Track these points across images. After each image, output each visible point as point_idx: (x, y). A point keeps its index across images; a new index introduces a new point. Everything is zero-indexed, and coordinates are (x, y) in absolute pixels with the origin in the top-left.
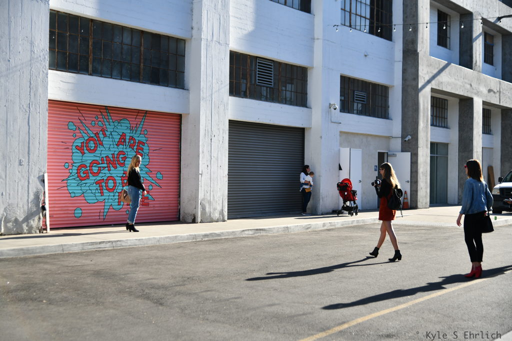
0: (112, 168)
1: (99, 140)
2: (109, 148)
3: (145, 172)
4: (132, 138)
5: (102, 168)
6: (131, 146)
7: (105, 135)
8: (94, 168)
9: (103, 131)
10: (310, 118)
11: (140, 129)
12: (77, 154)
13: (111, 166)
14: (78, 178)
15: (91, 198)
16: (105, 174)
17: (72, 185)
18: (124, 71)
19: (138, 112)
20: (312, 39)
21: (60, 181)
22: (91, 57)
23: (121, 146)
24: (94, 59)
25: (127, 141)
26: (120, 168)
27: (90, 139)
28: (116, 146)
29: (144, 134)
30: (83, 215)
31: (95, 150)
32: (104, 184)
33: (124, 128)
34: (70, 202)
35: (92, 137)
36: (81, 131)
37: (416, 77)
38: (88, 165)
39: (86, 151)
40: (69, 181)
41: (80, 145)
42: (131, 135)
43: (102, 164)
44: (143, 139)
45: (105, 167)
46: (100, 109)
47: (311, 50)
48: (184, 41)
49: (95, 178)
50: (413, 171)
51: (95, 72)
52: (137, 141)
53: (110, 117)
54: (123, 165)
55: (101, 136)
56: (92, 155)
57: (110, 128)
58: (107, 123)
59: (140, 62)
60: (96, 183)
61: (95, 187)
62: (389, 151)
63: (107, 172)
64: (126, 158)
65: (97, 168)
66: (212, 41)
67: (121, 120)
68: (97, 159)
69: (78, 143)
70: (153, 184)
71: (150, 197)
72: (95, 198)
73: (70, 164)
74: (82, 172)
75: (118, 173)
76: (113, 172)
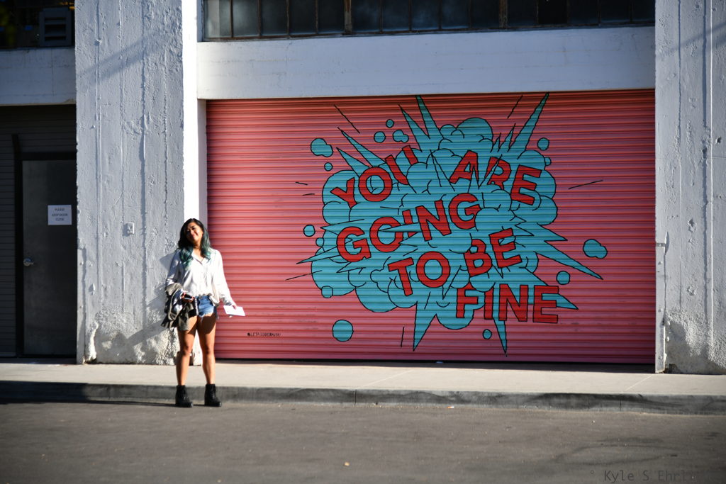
0: (436, 234)
1: (398, 172)
2: (426, 187)
3: (542, 242)
4: (495, 161)
5: (406, 235)
6: (497, 181)
7: (413, 161)
8: (381, 235)
9: (409, 152)
11: (522, 139)
12: (337, 207)
13: (432, 228)
14: (340, 257)
15: (375, 300)
16: (416, 246)
17: (325, 271)
18: (446, 11)
19: (518, 99)
21: (294, 264)
23: (463, 182)
25: (482, 169)
26: (458, 233)
27: (372, 171)
28: (448, 184)
29: (539, 150)
30: (354, 336)
31: (384, 196)
32: (412, 270)
33: (473, 139)
34: (318, 307)
35: (378, 167)
36: (346, 157)
38: (366, 228)
39: (359, 198)
40: (314, 264)
41: (343, 186)
42: (495, 154)
43: (405, 224)
44: (536, 161)
45: (416, 232)
46: (399, 103)
49: (385, 256)
51: (361, 27)
52: (514, 168)
53: (428, 119)
54: (471, 225)
55: (402, 162)
56: (377, 206)
57: (427, 144)
58: (419, 134)
60: (391, 268)
61: (384, 277)
63: (422, 242)
64: (481, 209)
65: (393, 235)
67: (463, 121)
68: (393, 213)
69: (340, 181)
70: (570, 271)
71: (561, 301)
72: (388, 300)
73: (317, 228)
74: (351, 243)
75: (454, 243)
76: (440, 242)
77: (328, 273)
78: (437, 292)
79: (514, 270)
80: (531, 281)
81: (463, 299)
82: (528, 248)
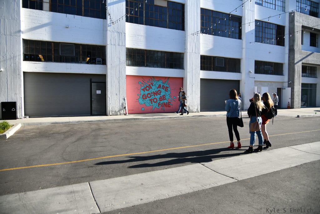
0: (155, 95)
1: (150, 87)
2: (154, 89)
3: (169, 97)
4: (163, 86)
6: (163, 88)
7: (153, 85)
8: (148, 96)
9: (152, 84)
10: (241, 77)
11: (166, 83)
12: (142, 91)
14: (143, 99)
15: (147, 105)
16: (153, 97)
18: (159, 65)
19: (166, 78)
20: (241, 48)
21: (136, 100)
22: (145, 61)
23: (159, 88)
24: (147, 62)
25: (161, 87)
26: (158, 95)
27: (147, 87)
28: (157, 89)
29: (168, 84)
30: (145, 110)
31: (149, 90)
32: (152, 100)
33: (160, 83)
34: (140, 106)
36: (144, 84)
37: (294, 59)
38: (146, 95)
39: (145, 90)
40: (139, 100)
43: (152, 94)
44: (168, 86)
46: (150, 77)
47: (241, 52)
48: (183, 54)
49: (149, 98)
50: (292, 94)
51: (147, 66)
52: (165, 87)
53: (154, 80)
54: (160, 94)
55: (151, 85)
56: (148, 91)
57: (154, 83)
59: (165, 62)
61: (149, 101)
62: (283, 87)
64: (161, 92)
65: (150, 96)
66: (192, 52)
67: (159, 80)
68: (150, 93)
69: (143, 88)
70: (172, 100)
71: (171, 104)
72: (149, 105)
73: (139, 95)
74: (144, 97)
75: (158, 97)
76: (156, 97)
77: (141, 101)
78: (156, 103)
79: (165, 100)
80: (167, 102)
81: (159, 104)
82: (167, 97)
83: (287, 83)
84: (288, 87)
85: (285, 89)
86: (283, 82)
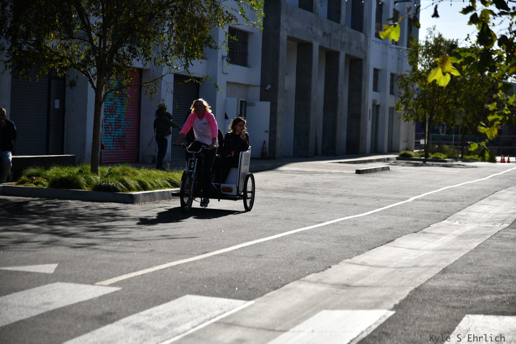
0: (111, 116)
26: (114, 115)
50: (272, 120)
54: (116, 113)
62: (247, 100)
78: (111, 137)
79: (120, 129)
80: (122, 134)
83: (258, 90)
84: (261, 100)
85: (253, 104)
86: (248, 86)
